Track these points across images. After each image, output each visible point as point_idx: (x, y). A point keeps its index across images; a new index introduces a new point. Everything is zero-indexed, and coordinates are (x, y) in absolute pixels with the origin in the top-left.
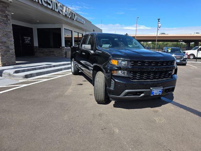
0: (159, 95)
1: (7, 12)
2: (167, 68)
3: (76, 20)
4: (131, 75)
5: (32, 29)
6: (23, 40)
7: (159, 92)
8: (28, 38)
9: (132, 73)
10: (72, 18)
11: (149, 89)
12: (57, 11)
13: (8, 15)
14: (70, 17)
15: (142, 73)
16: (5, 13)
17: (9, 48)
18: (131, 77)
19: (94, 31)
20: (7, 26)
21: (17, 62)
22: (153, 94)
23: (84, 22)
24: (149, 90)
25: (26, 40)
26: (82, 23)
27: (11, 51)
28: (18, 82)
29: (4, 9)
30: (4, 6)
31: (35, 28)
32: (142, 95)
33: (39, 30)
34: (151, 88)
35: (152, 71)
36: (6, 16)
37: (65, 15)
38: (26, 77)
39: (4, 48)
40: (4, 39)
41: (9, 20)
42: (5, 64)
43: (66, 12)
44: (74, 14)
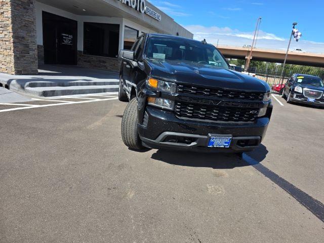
0: (224, 148)
2: (247, 103)
3: (145, 12)
4: (178, 108)
5: (76, 22)
6: (61, 39)
7: (225, 143)
8: (68, 37)
9: (179, 105)
10: (138, 9)
11: (207, 135)
14: (134, 7)
15: (197, 107)
17: (28, 47)
18: (178, 112)
19: (178, 34)
20: (27, 12)
21: (40, 71)
22: (213, 146)
23: (160, 18)
24: (206, 137)
25: (65, 39)
26: (156, 18)
27: (31, 53)
28: (28, 101)
31: (81, 20)
32: (193, 144)
33: (86, 25)
34: (210, 135)
35: (215, 106)
37: (125, 3)
38: (45, 94)
39: (21, 47)
40: (22, 33)
41: (32, 3)
42: (21, 71)
44: (143, 3)
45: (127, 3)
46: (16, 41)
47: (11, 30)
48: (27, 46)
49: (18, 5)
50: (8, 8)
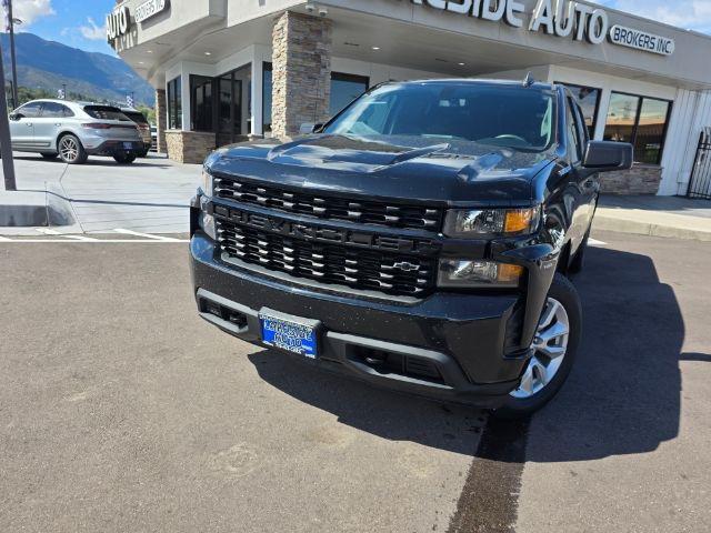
0: (302, 356)
1: (320, 46)
3: (608, 41)
7: (305, 342)
10: (580, 36)
12: (497, 16)
13: (323, 52)
14: (565, 33)
16: (314, 50)
20: (314, 85)
23: (671, 48)
26: (655, 50)
29: (312, 37)
30: (314, 28)
36: (317, 58)
37: (535, 28)
41: (325, 67)
43: (545, 14)
44: (600, 19)
45: (544, 27)
49: (299, 73)
50: (284, 81)
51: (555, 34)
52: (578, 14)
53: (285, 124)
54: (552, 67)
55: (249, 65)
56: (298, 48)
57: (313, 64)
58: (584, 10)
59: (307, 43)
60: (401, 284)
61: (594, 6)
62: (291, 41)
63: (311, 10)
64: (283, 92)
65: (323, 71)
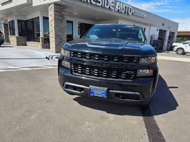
1: (63, 13)
3: (132, 14)
4: (73, 67)
7: (103, 94)
9: (73, 65)
10: (126, 13)
12: (108, 7)
13: (64, 15)
14: (123, 12)
16: (61, 14)
18: (73, 69)
20: (62, 23)
22: (94, 95)
23: (145, 16)
26: (142, 16)
29: (61, 10)
30: (61, 8)
34: (90, 86)
36: (62, 16)
37: (117, 10)
39: (58, 40)
40: (59, 33)
41: (65, 19)
42: (58, 51)
43: (119, 7)
44: (130, 9)
45: (119, 10)
46: (56, 37)
47: (54, 33)
48: (61, 39)
49: (57, 20)
50: (53, 22)
51: (121, 12)
52: (126, 7)
53: (54, 34)
54: (119, 20)
55: (39, 17)
56: (57, 13)
57: (61, 18)
58: (127, 6)
59: (60, 12)
60: (128, 77)
61: (129, 6)
62: (55, 11)
63: (61, 3)
64: (53, 25)
65: (64, 20)
